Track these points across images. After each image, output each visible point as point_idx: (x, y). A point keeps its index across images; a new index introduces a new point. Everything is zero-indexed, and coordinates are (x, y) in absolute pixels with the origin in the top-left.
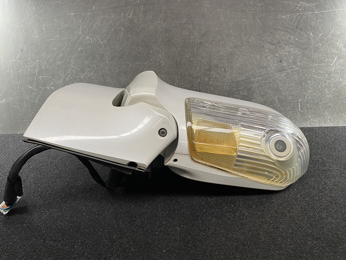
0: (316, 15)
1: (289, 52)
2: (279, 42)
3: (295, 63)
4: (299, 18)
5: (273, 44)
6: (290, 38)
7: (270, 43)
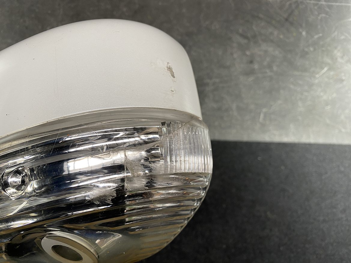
0: (320, 8)
1: (266, 51)
2: (254, 36)
3: (270, 66)
4: (294, 6)
5: (246, 37)
6: (271, 33)
7: (242, 35)
